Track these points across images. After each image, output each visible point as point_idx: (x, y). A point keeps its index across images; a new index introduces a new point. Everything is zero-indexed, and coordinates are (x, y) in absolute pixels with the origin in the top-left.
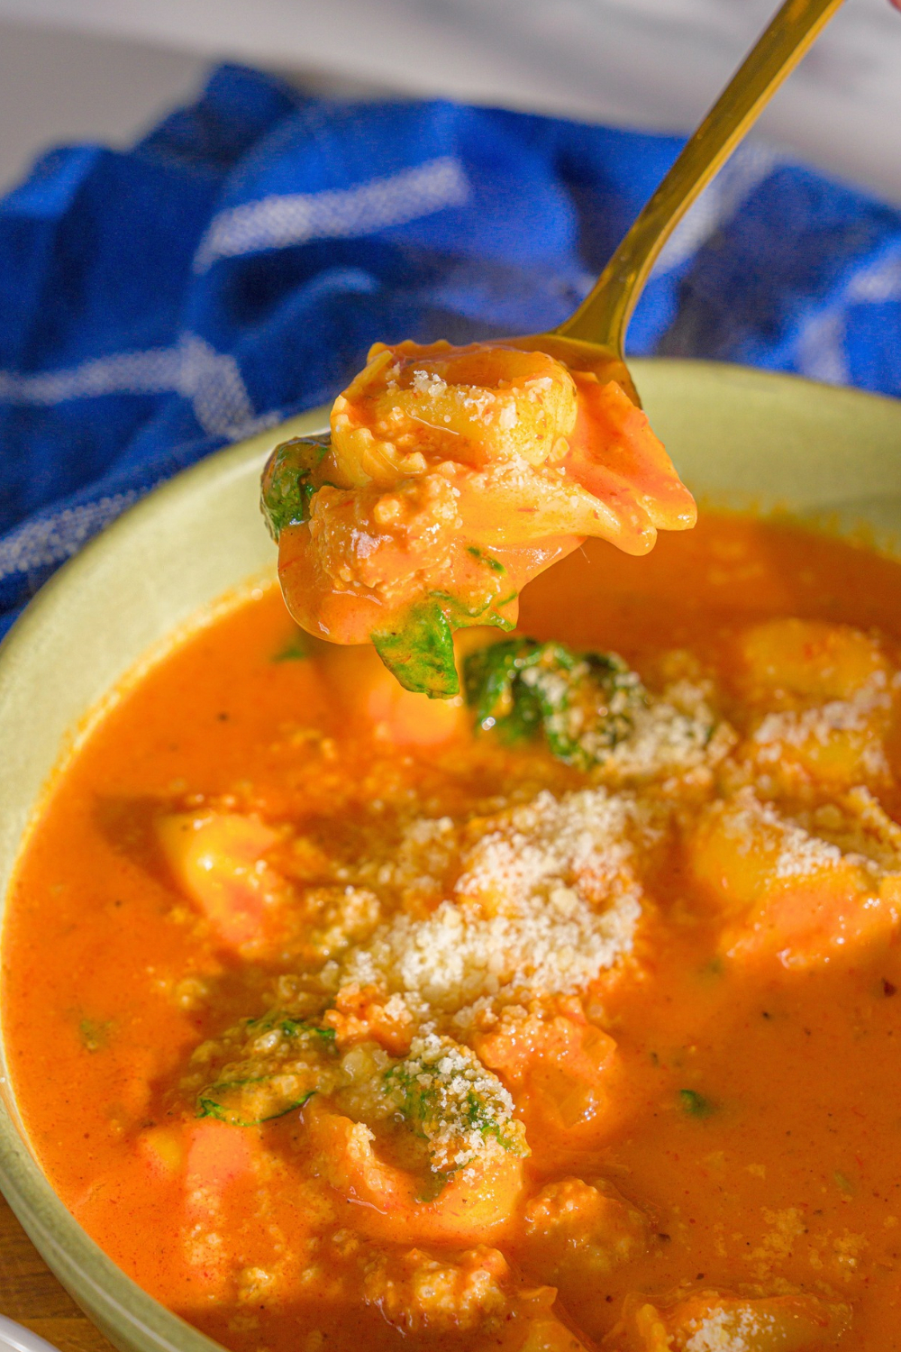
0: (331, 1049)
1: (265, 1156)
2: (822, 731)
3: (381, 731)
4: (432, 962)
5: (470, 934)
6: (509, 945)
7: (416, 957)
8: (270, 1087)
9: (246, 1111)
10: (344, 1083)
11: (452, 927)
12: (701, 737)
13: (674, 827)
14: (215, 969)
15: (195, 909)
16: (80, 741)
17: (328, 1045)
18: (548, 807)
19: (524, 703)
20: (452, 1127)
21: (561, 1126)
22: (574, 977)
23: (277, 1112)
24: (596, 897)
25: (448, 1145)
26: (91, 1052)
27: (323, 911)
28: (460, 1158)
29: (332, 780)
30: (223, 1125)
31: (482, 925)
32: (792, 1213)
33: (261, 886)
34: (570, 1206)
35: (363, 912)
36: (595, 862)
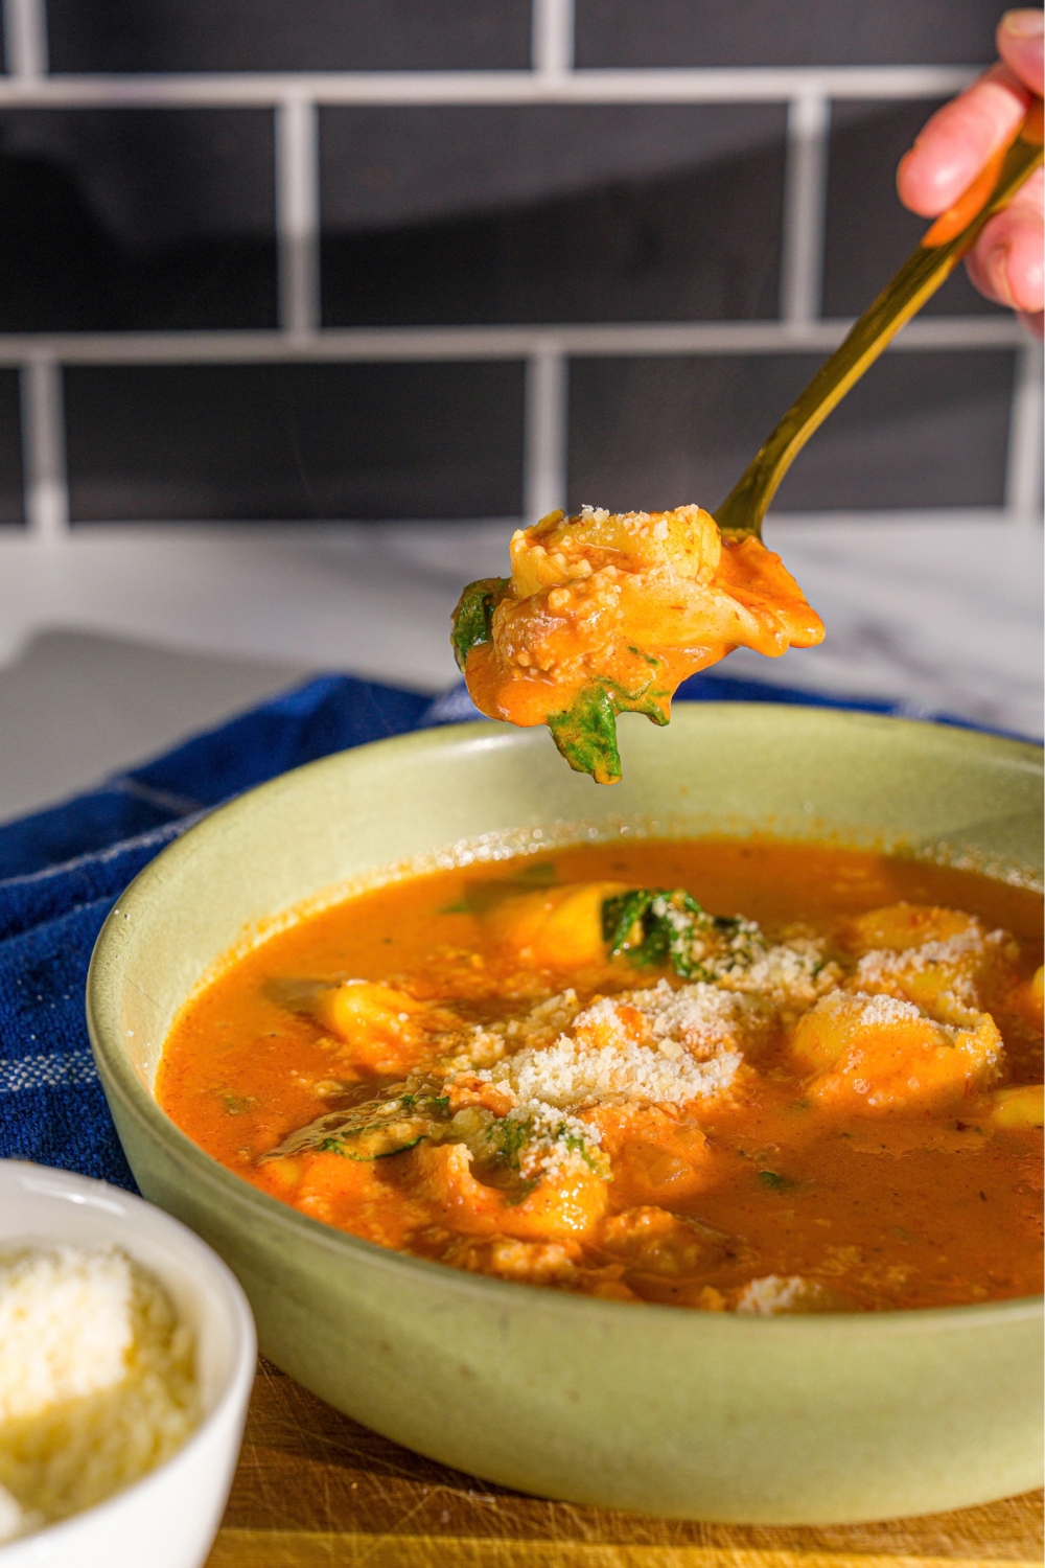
0: (445, 1113)
1: (377, 1184)
2: (918, 961)
3: (526, 953)
4: (545, 1074)
5: (581, 1057)
6: (615, 1067)
7: (531, 1070)
8: (386, 1131)
9: (362, 1148)
10: (452, 1133)
11: (567, 1051)
12: (809, 967)
13: (777, 1020)
14: (353, 1077)
15: (340, 1039)
16: (259, 941)
17: (442, 1109)
18: (664, 993)
19: (655, 936)
20: (542, 1141)
21: (648, 1185)
22: (672, 1095)
23: (392, 1151)
24: (699, 1051)
25: (537, 1154)
26: (231, 1115)
27: (453, 1048)
28: (545, 1163)
29: (477, 979)
30: (340, 1158)
31: (594, 1052)
32: (852, 1249)
33: (401, 1030)
34: (646, 1220)
35: (490, 1048)
36: (702, 1027)
